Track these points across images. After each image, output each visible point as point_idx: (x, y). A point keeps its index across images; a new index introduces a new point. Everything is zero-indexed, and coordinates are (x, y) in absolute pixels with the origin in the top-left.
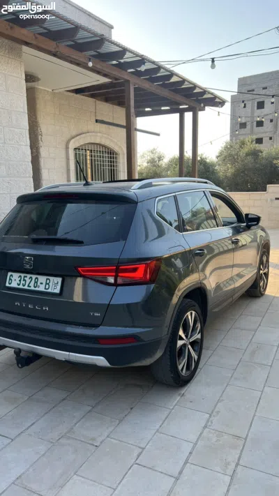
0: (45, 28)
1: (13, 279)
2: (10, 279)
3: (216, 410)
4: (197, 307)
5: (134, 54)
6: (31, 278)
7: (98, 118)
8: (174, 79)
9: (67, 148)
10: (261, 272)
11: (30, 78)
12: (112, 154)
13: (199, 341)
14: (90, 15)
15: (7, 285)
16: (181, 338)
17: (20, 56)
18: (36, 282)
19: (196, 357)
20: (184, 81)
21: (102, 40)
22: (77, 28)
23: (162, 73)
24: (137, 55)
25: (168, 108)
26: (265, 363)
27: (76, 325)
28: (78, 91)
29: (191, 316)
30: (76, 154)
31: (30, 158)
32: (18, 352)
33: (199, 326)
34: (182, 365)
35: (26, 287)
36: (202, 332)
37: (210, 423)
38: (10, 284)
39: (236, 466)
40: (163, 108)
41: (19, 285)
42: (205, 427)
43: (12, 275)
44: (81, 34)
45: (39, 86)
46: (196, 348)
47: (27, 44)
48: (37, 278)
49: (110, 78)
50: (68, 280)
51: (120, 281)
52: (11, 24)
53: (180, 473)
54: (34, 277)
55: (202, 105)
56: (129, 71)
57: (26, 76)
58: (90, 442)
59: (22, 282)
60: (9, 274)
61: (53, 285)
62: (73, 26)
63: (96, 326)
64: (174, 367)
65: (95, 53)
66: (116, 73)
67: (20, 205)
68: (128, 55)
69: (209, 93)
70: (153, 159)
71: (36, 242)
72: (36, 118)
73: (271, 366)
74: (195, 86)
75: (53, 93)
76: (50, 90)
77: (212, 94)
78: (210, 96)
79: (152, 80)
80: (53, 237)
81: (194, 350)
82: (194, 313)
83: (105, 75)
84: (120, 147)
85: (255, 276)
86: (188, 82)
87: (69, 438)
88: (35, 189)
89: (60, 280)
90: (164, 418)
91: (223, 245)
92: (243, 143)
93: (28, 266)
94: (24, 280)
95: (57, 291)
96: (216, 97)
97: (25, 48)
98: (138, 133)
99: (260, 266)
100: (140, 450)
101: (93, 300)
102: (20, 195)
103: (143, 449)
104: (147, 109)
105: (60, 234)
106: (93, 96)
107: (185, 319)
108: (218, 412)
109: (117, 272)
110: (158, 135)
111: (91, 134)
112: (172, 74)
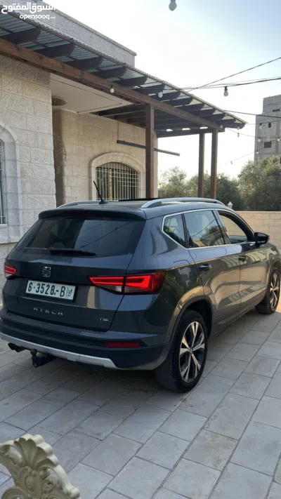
0: (71, 58)
1: (32, 287)
2: (30, 287)
3: (215, 414)
4: (201, 318)
5: (155, 80)
6: (48, 286)
7: (120, 139)
8: (194, 102)
9: (90, 167)
10: (271, 289)
11: (56, 102)
12: (133, 172)
13: (203, 351)
14: (114, 44)
15: (27, 291)
16: (184, 346)
17: (48, 83)
18: (53, 290)
19: (199, 366)
20: (203, 104)
21: (123, 68)
22: (100, 57)
23: (182, 97)
24: (158, 81)
25: (188, 129)
26: (267, 374)
27: (87, 329)
28: (102, 113)
29: (194, 326)
30: (98, 172)
31: (53, 176)
32: (34, 352)
33: (203, 336)
34: (184, 371)
35: (44, 294)
36: (205, 342)
37: (207, 426)
38: (29, 291)
39: (227, 463)
40: (183, 129)
41: (37, 292)
42: (203, 428)
43: (31, 283)
44: (104, 63)
45: (65, 109)
46: (199, 357)
47: (54, 72)
48: (53, 286)
49: (131, 102)
50: (82, 289)
51: (126, 290)
52: (40, 55)
53: (175, 466)
54: (51, 285)
55: (222, 127)
56: (150, 95)
57: (53, 100)
58: (96, 436)
59: (41, 289)
60: (29, 282)
61: (68, 292)
62: (97, 56)
63: (105, 331)
64: (177, 373)
65: (118, 79)
66: (137, 97)
67: (42, 220)
68: (148, 80)
69: (228, 115)
70: (175, 177)
71: (54, 253)
72: (61, 139)
73: (272, 378)
74: (214, 109)
75: (79, 116)
76: (75, 112)
77: (231, 116)
78: (229, 118)
79: (173, 103)
80: (71, 249)
81: (197, 359)
82: (197, 323)
83: (127, 99)
84: (140, 166)
85: (264, 293)
86: (207, 104)
87: (76, 432)
88: (58, 205)
89: (73, 288)
90: (165, 419)
91: (232, 262)
92: (265, 163)
93: (46, 276)
94: (42, 288)
95: (71, 298)
96: (235, 119)
97: (53, 76)
98: (159, 153)
99: (270, 284)
100: (140, 445)
101: (104, 307)
102: (43, 211)
103: (143, 444)
104: (169, 130)
105: (77, 248)
106: (116, 118)
107: (189, 329)
108: (216, 417)
109: (124, 282)
110: (178, 155)
111: (113, 153)
112: (191, 98)
